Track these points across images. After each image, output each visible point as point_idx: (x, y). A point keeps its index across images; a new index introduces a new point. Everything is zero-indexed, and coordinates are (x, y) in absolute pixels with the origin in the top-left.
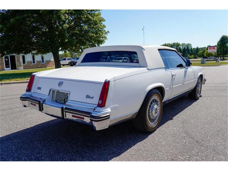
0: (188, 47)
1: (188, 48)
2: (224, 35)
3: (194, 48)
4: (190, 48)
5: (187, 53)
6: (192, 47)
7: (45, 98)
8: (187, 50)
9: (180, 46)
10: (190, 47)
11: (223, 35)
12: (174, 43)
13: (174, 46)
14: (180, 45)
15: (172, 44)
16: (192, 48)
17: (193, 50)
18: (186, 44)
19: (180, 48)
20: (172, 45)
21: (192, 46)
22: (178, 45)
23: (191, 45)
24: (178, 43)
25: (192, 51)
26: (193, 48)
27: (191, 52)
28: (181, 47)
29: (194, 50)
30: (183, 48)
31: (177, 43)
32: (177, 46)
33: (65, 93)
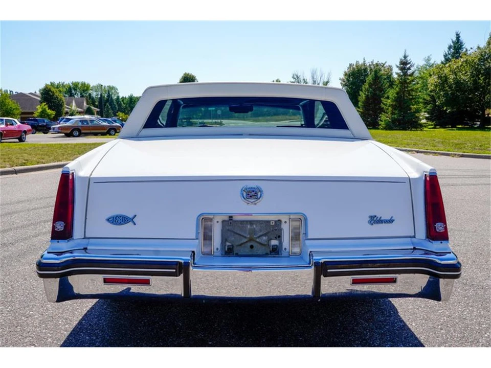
0: (110, 93)
1: (109, 96)
2: (187, 73)
3: (123, 97)
4: (115, 97)
5: (110, 107)
6: (118, 93)
7: (194, 250)
8: (107, 100)
9: (91, 92)
10: (115, 95)
11: (184, 73)
12: (74, 82)
13: (75, 90)
14: (90, 88)
15: (71, 85)
16: (118, 97)
17: (122, 103)
18: (105, 87)
19: (90, 94)
20: (70, 88)
21: (118, 91)
22: (85, 88)
23: (117, 89)
24: (85, 84)
25: (120, 105)
26: (120, 98)
27: (117, 106)
28: (94, 94)
29: (125, 102)
30: (99, 96)
31: (83, 84)
32: (84, 91)
33: (268, 222)
